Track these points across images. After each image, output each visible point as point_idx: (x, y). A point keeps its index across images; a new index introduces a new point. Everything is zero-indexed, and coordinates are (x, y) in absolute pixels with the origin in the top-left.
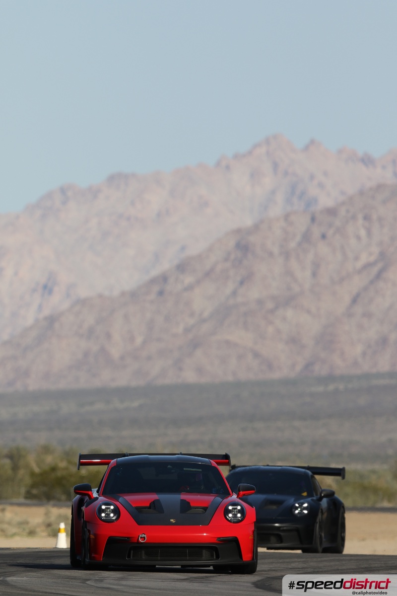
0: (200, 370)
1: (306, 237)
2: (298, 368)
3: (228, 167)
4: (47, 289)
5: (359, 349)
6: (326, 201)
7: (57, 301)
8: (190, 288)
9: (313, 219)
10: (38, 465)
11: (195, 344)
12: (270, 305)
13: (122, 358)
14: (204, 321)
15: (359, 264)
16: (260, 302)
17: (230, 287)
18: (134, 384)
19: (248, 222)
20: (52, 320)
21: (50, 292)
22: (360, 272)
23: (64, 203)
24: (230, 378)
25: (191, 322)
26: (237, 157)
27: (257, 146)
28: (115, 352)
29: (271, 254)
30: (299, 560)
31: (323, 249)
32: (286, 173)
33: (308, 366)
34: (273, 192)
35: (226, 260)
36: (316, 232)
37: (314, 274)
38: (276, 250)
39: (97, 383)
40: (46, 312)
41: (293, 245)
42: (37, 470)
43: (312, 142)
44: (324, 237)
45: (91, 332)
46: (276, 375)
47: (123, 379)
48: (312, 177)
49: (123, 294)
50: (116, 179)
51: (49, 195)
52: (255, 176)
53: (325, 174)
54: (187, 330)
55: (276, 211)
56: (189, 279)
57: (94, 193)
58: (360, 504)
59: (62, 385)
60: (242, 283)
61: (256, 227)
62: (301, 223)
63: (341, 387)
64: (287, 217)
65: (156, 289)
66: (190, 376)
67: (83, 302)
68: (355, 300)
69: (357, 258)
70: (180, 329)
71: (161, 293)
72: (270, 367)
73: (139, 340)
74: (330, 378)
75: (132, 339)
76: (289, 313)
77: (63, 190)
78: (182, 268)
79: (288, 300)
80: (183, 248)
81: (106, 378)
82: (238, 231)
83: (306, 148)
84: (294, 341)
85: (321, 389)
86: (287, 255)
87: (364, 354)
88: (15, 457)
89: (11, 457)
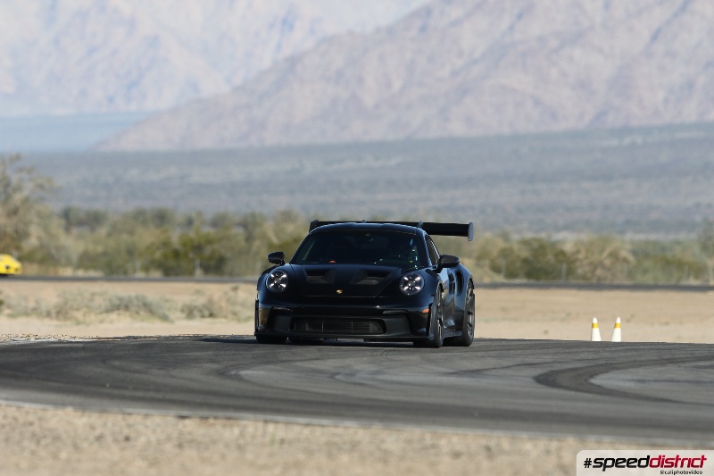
0: (469, 121)
2: (588, 118)
4: (287, 24)
5: (660, 95)
7: (299, 39)
8: (457, 23)
10: (277, 236)
11: (463, 91)
12: (553, 43)
13: (377, 106)
14: (475, 62)
16: (542, 40)
17: (506, 22)
18: (391, 137)
20: (293, 62)
21: (291, 28)
24: (506, 130)
25: (459, 63)
28: (369, 99)
30: (589, 349)
33: (599, 116)
39: (346, 137)
40: (287, 52)
42: (275, 241)
45: (338, 77)
46: (562, 126)
47: (378, 132)
49: (378, 30)
54: (455, 73)
56: (456, 12)
58: (662, 282)
59: (305, 139)
60: (520, 17)
63: (639, 140)
65: (418, 23)
66: (457, 128)
67: (330, 40)
68: (656, 38)
70: (446, 72)
71: (423, 29)
72: (553, 115)
73: (397, 85)
74: (625, 131)
75: (389, 85)
76: (577, 53)
79: (576, 37)
81: (358, 130)
84: (583, 86)
85: (614, 142)
87: (666, 101)
88: (249, 225)
89: (244, 225)
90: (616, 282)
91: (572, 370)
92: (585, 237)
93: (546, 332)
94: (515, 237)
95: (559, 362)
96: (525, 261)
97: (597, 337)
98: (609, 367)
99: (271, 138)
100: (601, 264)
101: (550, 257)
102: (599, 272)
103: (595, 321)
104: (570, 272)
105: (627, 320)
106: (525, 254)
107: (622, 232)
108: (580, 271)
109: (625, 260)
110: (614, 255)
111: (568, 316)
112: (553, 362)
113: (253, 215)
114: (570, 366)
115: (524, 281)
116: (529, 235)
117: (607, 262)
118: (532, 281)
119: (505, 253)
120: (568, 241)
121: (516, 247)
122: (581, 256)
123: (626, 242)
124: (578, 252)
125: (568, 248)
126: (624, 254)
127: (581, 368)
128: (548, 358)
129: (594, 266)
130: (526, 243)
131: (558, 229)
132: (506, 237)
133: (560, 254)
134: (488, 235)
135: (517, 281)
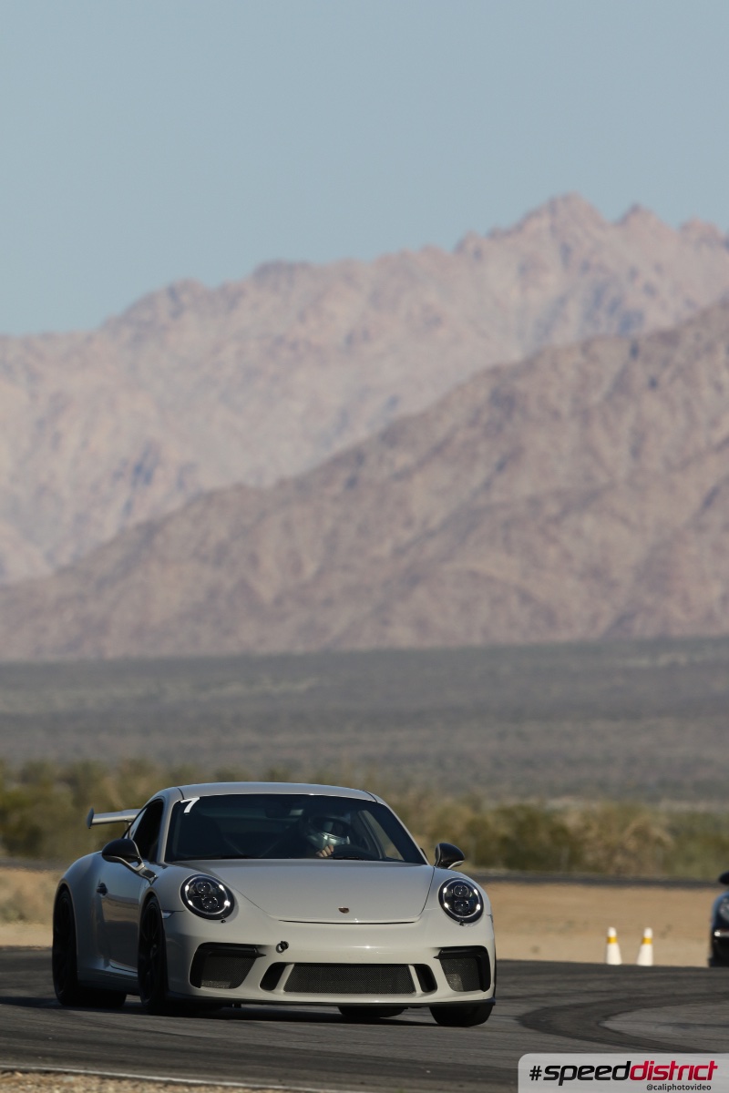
0: (421, 625)
1: (622, 385)
2: (604, 624)
3: (478, 254)
4: (142, 472)
5: (716, 590)
6: (658, 318)
7: (160, 496)
8: (404, 475)
9: (635, 351)
10: (122, 796)
11: (413, 578)
12: (552, 508)
13: (278, 601)
14: (430, 534)
15: (719, 435)
16: (535, 502)
17: (480, 474)
18: (300, 648)
19: (514, 354)
20: (151, 530)
21: (148, 479)
23: (176, 313)
24: (477, 640)
25: (407, 535)
26: (494, 235)
27: (532, 215)
28: (266, 591)
29: (556, 415)
30: (603, 976)
31: (652, 406)
32: (586, 267)
33: (623, 620)
34: (562, 301)
35: (473, 423)
36: (640, 373)
37: (636, 452)
38: (565, 407)
39: (231, 646)
40: (141, 516)
41: (596, 397)
42: (119, 805)
43: (635, 209)
44: (653, 384)
45: (220, 556)
46: (563, 636)
47: (280, 639)
48: (633, 274)
49: (282, 483)
50: (270, 273)
51: (149, 301)
52: (528, 270)
53: (658, 268)
54: (399, 552)
55: (568, 333)
56: (403, 459)
57: (230, 297)
59: (167, 649)
60: (501, 467)
61: (529, 365)
62: (612, 357)
63: (682, 659)
64: (586, 347)
65: (344, 474)
66: (402, 636)
67: (210, 498)
68: (709, 501)
69: (714, 424)
70: (385, 549)
71: (352, 483)
72: (549, 617)
73: (310, 568)
74: (663, 643)
75: (297, 568)
76: (588, 523)
77: (173, 292)
78: (392, 436)
79: (588, 498)
80: (394, 402)
81: (249, 637)
82: (495, 371)
83: (624, 221)
84: (597, 574)
85: (644, 662)
86: (585, 416)
87: (725, 599)
88: (80, 782)
89: (72, 780)
90: (644, 875)
91: (576, 1007)
92: (597, 806)
93: (536, 950)
94: (490, 805)
95: (557, 995)
96: (505, 841)
97: (614, 957)
98: (633, 1003)
99: (115, 647)
100: (623, 849)
101: (543, 836)
102: (619, 859)
103: (612, 933)
104: (575, 859)
105: (660, 935)
106: (504, 830)
107: (654, 799)
108: (590, 858)
109: (659, 842)
110: (642, 834)
111: (570, 927)
112: (546, 995)
113: (87, 767)
114: (573, 1001)
115: (502, 871)
116: (511, 802)
117: (632, 844)
118: (516, 873)
119: (474, 828)
120: (572, 812)
121: (490, 819)
122: (591, 834)
123: (659, 816)
124: (588, 828)
125: (572, 821)
126: (657, 832)
127: (591, 1005)
128: (541, 989)
129: (612, 850)
130: (507, 813)
131: (556, 792)
132: (476, 805)
133: (560, 833)
134: (448, 801)
135: (492, 871)
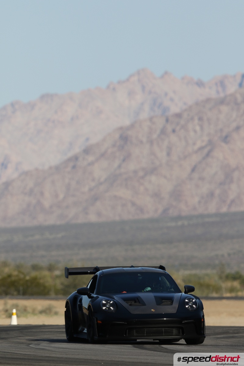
0: (99, 214)
1: (163, 132)
2: (160, 211)
3: (114, 89)
4: (4, 166)
5: (197, 199)
6: (175, 109)
7: (10, 173)
8: (91, 164)
9: (167, 120)
11: (95, 199)
12: (141, 174)
13: (51, 207)
14: (101, 184)
15: (196, 147)
16: (135, 172)
17: (116, 163)
18: (58, 223)
19: (127, 122)
20: (7, 184)
21: (6, 167)
22: (196, 152)
23: (14, 112)
24: (117, 218)
25: (93, 184)
26: (120, 82)
27: (131, 76)
28: (47, 204)
29: (141, 142)
31: (174, 138)
32: (150, 92)
33: (165, 211)
34: (142, 104)
35: (114, 146)
36: (169, 128)
37: (168, 154)
38: (144, 140)
39: (35, 223)
40: (4, 179)
41: (155, 136)
43: (166, 73)
44: (174, 131)
45: (31, 192)
46: (146, 216)
47: (52, 220)
48: (166, 94)
49: (51, 168)
50: (46, 97)
51: (4, 108)
52: (131, 94)
53: (174, 92)
54: (91, 190)
55: (144, 115)
56: (91, 158)
57: (32, 106)
59: (14, 224)
60: (124, 160)
61: (132, 126)
62: (160, 123)
63: (186, 223)
64: (151, 119)
65: (71, 164)
66: (93, 218)
67: (26, 173)
68: (193, 170)
69: (194, 144)
70: (86, 189)
71: (74, 167)
72: (142, 210)
73: (61, 196)
74: (179, 218)
75: (57, 196)
76: (153, 178)
77: (12, 105)
78: (87, 151)
79: (153, 170)
80: (87, 139)
81: (42, 219)
82: (121, 128)
83: (162, 77)
84: (157, 195)
85: (173, 224)
86: (151, 142)
87: (200, 202)
